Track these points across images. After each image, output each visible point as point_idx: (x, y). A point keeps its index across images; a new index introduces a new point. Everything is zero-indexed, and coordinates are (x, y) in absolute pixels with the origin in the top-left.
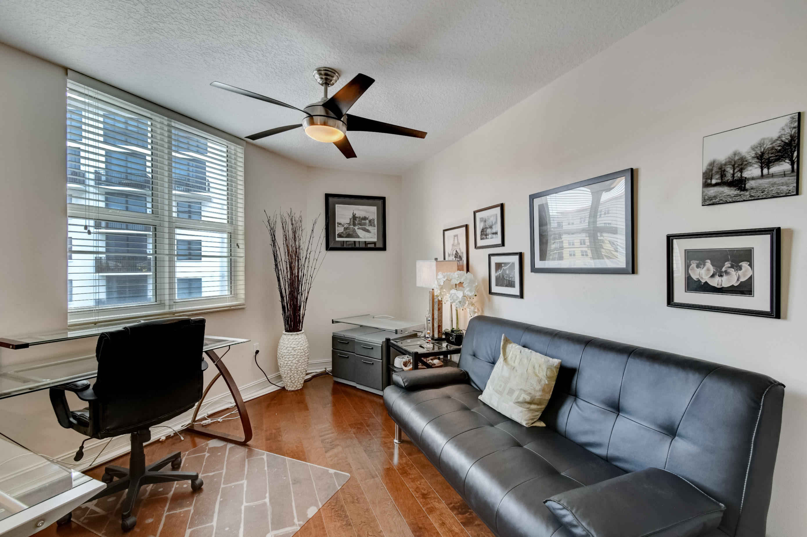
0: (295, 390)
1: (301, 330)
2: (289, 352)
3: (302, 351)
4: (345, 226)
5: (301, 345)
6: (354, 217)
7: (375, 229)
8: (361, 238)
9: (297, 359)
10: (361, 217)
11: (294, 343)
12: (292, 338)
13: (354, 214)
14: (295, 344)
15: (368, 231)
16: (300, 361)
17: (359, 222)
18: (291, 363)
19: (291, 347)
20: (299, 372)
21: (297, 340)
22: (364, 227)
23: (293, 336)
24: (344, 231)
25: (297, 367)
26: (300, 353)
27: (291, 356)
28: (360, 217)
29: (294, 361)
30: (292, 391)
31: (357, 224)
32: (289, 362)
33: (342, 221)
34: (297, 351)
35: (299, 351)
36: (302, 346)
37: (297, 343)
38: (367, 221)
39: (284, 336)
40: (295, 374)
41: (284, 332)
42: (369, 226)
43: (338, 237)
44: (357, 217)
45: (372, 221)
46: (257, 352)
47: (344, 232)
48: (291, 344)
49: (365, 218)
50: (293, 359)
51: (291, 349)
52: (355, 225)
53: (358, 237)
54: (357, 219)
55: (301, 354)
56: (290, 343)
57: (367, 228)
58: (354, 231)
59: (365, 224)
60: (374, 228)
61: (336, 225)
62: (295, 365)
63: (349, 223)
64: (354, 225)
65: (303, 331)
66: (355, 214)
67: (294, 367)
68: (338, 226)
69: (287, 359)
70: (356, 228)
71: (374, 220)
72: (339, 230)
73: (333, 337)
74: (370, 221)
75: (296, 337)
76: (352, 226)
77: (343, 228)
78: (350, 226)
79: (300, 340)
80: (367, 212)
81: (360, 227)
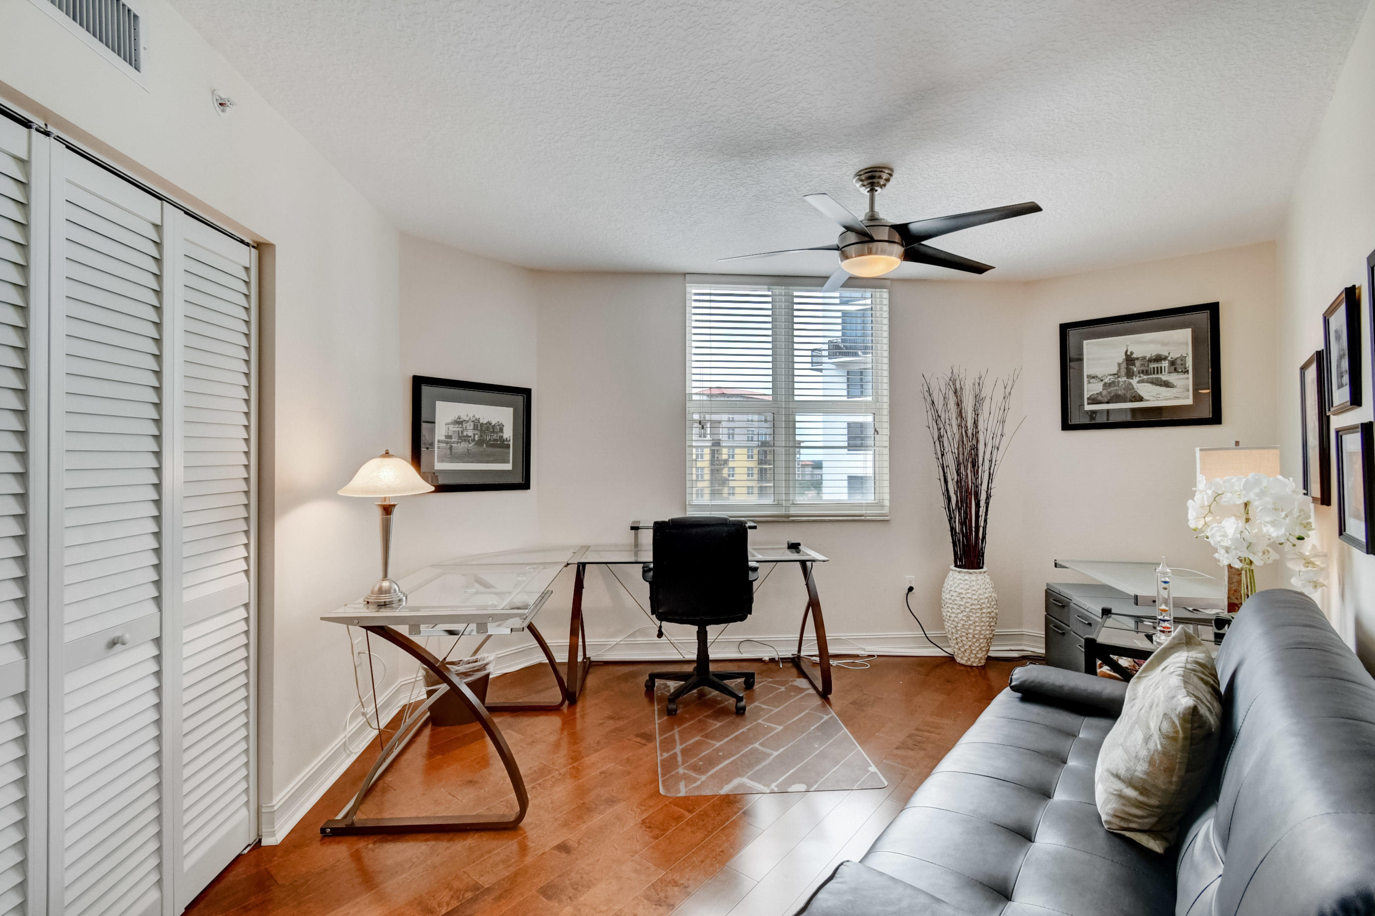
0: (967, 664)
1: (982, 568)
2: (953, 598)
3: (976, 602)
4: (1107, 380)
5: (974, 592)
6: (1130, 360)
7: (1188, 378)
8: (1149, 400)
9: (965, 614)
10: (1148, 356)
11: (961, 586)
12: (959, 577)
13: (1129, 353)
14: (962, 588)
15: (1167, 384)
16: (971, 618)
17: (1143, 368)
18: (956, 617)
19: (956, 591)
20: (970, 636)
21: (967, 582)
22: (1154, 376)
23: (962, 574)
24: (1103, 389)
25: (966, 627)
26: (970, 604)
27: (955, 607)
28: (1144, 358)
29: (960, 616)
30: (962, 665)
31: (1136, 373)
32: (953, 615)
33: (1098, 371)
34: (965, 600)
35: (969, 600)
36: (974, 594)
37: (967, 586)
38: (1165, 364)
39: (951, 573)
40: (964, 638)
41: (952, 567)
42: (1169, 373)
43: (1088, 404)
44: (1137, 359)
45: (1179, 362)
46: (911, 589)
47: (1104, 393)
48: (956, 587)
49: (1159, 359)
50: (959, 611)
51: (955, 594)
52: (1133, 375)
53: (1141, 399)
54: (1138, 363)
55: (973, 607)
56: (956, 585)
57: (1164, 377)
58: (1130, 387)
59: (1159, 371)
60: (1186, 376)
61: (1086, 380)
62: (962, 622)
63: (1116, 372)
64: (1130, 374)
65: (985, 569)
66: (1132, 353)
67: (960, 625)
68: (1089, 382)
69: (949, 610)
70: (1134, 381)
71: (1183, 359)
72: (1091, 389)
73: (1046, 591)
74: (1173, 363)
75: (967, 577)
76: (1125, 379)
77: (1101, 384)
78: (1120, 379)
79: (974, 583)
80: (1163, 344)
81: (1145, 377)
